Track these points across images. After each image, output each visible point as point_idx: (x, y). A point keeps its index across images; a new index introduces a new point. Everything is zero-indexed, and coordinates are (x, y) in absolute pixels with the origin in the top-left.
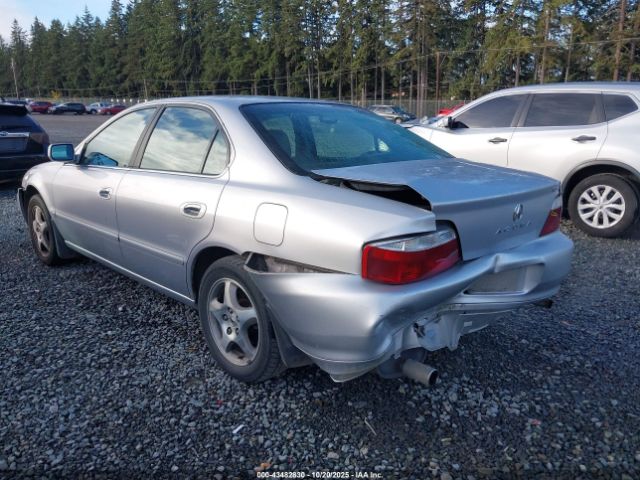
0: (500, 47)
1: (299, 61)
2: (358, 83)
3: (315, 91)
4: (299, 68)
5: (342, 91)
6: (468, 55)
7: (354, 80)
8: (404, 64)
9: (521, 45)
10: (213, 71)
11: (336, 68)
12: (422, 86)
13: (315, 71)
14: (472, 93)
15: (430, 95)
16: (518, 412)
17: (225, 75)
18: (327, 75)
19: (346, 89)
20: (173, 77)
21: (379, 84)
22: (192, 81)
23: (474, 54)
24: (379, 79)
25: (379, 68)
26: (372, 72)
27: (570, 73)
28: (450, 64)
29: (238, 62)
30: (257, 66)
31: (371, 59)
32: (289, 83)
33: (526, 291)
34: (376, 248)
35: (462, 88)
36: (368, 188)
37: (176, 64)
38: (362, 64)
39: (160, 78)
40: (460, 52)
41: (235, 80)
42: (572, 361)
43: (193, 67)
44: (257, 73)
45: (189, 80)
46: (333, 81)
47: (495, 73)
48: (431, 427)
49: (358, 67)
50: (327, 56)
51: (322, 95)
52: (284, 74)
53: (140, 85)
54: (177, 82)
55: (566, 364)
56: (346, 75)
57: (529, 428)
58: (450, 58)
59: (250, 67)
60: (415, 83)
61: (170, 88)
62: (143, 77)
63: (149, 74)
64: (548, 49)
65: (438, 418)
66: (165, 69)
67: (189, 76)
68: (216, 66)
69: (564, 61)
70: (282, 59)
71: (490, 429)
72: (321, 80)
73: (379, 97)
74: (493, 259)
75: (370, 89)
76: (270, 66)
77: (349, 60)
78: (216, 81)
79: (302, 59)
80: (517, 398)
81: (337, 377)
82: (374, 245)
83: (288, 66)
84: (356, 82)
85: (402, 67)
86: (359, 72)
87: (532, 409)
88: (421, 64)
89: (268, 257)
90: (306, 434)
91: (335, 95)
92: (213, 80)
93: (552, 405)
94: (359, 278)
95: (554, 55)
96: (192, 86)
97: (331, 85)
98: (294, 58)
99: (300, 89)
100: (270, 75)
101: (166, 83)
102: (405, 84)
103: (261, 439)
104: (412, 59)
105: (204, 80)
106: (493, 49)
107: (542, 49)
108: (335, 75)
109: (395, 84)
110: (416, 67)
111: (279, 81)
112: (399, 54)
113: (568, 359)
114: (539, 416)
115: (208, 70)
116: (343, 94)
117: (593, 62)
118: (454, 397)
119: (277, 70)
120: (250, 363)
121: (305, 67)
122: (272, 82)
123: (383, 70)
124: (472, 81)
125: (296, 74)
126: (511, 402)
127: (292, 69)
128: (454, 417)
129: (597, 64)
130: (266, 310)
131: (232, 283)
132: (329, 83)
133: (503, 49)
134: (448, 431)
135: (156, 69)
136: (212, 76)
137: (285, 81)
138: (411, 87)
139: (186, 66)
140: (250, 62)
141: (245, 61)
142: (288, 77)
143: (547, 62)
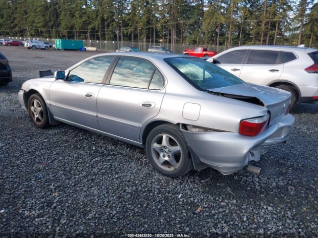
0: (210, 20)
1: (112, 22)
2: (142, 34)
3: (120, 37)
4: (112, 25)
5: (134, 38)
6: (196, 23)
7: (140, 32)
8: (165, 26)
9: (221, 20)
10: (66, 25)
11: (131, 26)
12: (174, 37)
13: (120, 27)
14: (197, 41)
15: (177, 42)
16: (283, 184)
17: (72, 27)
18: (126, 29)
19: (136, 37)
20: (43, 26)
21: (153, 35)
22: (54, 29)
23: (199, 23)
24: (152, 33)
25: (153, 28)
26: (149, 29)
27: (242, 34)
28: (187, 27)
29: (79, 20)
30: (90, 23)
31: (148, 23)
32: (106, 33)
33: (283, 137)
34: (246, 122)
35: (193, 39)
36: (235, 97)
37: (45, 20)
38: (144, 25)
39: (36, 27)
40: (191, 21)
41: (78, 29)
42: (293, 164)
43: (54, 22)
44: (90, 27)
45: (52, 28)
46: (129, 33)
47: (208, 32)
48: (254, 191)
49: (142, 26)
50: (126, 20)
51: (124, 39)
52: (104, 28)
53: (24, 30)
54: (45, 29)
55: (292, 166)
56: (136, 30)
57: (290, 190)
58: (188, 24)
59: (86, 24)
60: (170, 35)
61: (42, 32)
62: (27, 25)
63: (29, 24)
64: (232, 22)
65: (255, 188)
66: (39, 22)
67: (52, 26)
68: (68, 22)
69: (239, 28)
70: (103, 20)
71: (276, 191)
72: (123, 32)
73: (152, 42)
74: (277, 125)
75: (148, 38)
76: (96, 23)
77: (137, 22)
78: (68, 30)
79: (114, 20)
80: (280, 179)
81: (226, 173)
82: (245, 121)
83: (106, 23)
84: (141, 34)
85: (164, 27)
86: (142, 29)
87: (288, 183)
88: (173, 26)
89: (188, 125)
90: (208, 196)
91: (130, 39)
92: (66, 29)
93: (294, 181)
94: (237, 134)
95: (235, 25)
96: (54, 32)
97: (128, 35)
98: (109, 20)
99: (112, 36)
100: (96, 28)
101: (39, 29)
102: (165, 35)
103: (192, 199)
104: (169, 24)
105: (61, 29)
106: (207, 21)
107: (230, 22)
108: (130, 30)
109: (161, 36)
110: (171, 28)
111: (101, 31)
112: (162, 21)
113: (292, 163)
114: (291, 185)
115: (63, 24)
116: (134, 39)
117: (252, 29)
118: (257, 180)
119: (100, 26)
120: (175, 169)
121: (115, 25)
122: (97, 32)
123: (154, 28)
124: (197, 35)
125: (110, 28)
126: (279, 181)
127: (108, 26)
128: (261, 187)
129: (254, 31)
130: (187, 147)
131: (167, 136)
132: (127, 33)
133: (212, 21)
134: (261, 193)
135: (34, 22)
136: (65, 27)
137: (104, 31)
138: (168, 37)
139: (50, 21)
140: (86, 21)
141: (83, 20)
142: (106, 29)
143: (232, 29)
